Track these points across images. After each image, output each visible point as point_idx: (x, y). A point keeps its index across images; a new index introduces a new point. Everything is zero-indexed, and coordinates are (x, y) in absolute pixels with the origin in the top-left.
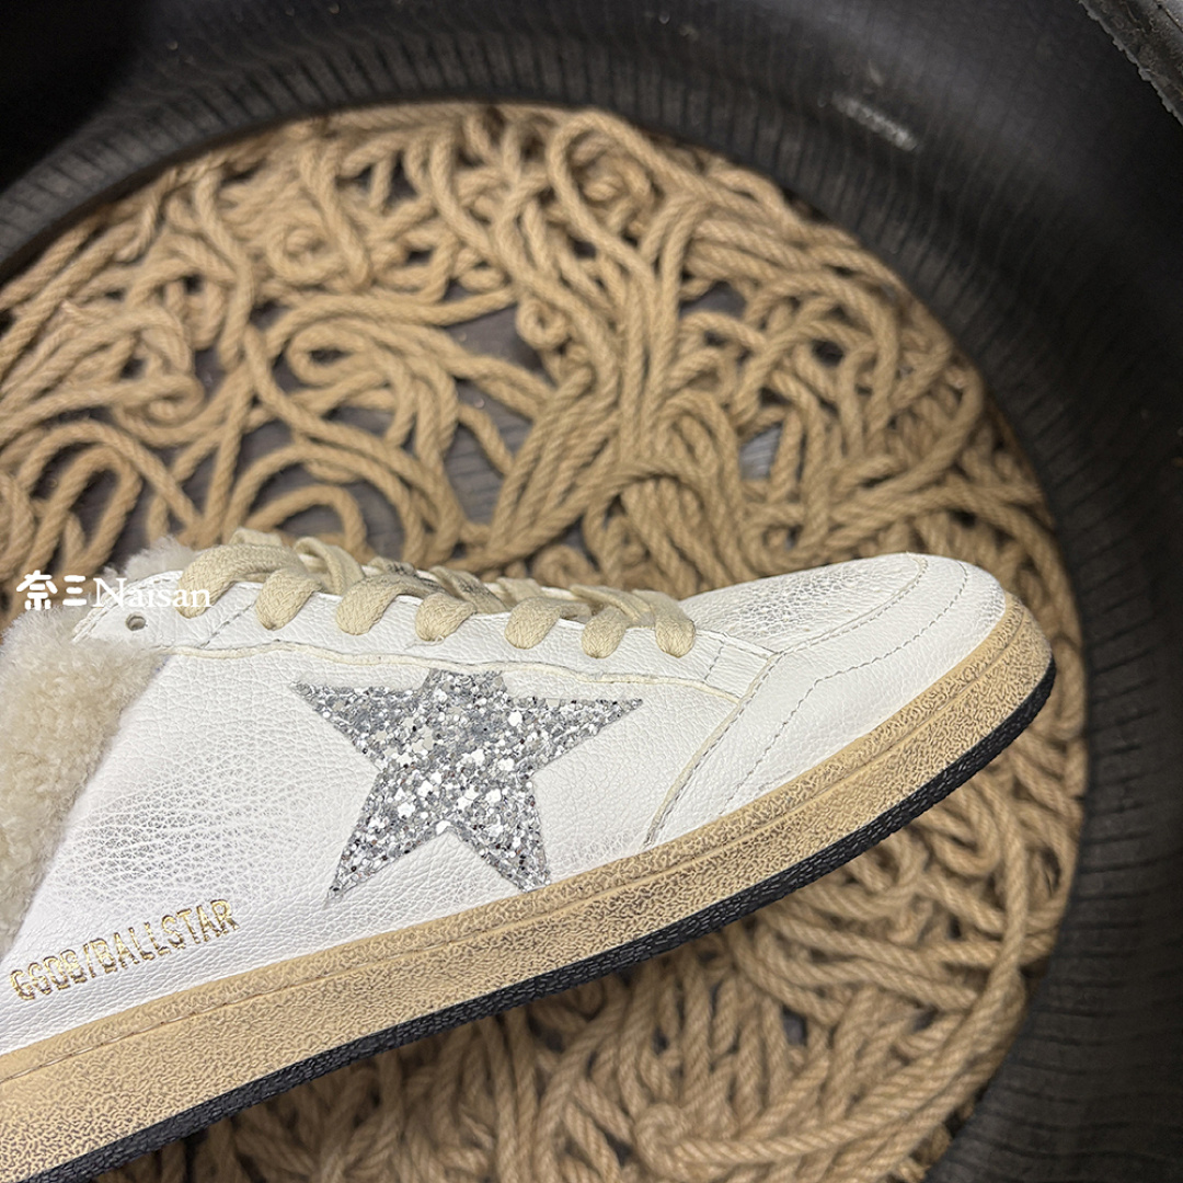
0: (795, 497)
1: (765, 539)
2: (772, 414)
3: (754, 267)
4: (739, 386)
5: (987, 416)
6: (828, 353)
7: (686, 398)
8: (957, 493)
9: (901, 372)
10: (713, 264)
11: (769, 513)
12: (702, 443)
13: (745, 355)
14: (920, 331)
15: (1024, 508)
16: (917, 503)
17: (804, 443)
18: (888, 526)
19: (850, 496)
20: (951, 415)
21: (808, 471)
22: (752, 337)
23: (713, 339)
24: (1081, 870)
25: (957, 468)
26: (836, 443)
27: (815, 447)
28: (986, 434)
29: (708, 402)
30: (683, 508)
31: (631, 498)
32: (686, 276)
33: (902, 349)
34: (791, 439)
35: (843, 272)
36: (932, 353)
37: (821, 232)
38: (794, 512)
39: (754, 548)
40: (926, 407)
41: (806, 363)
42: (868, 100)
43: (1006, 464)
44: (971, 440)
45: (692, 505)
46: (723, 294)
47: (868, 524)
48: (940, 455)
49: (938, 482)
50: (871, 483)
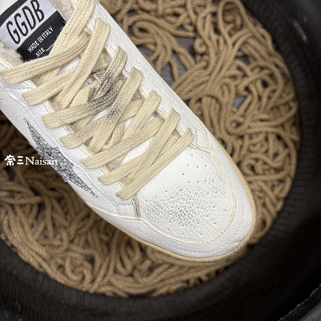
1: (231, 123)
2: (245, 93)
3: (256, 55)
4: (241, 82)
5: (294, 117)
6: (265, 84)
7: (227, 80)
12: (226, 93)
13: (245, 75)
15: (294, 142)
18: (261, 132)
19: (255, 121)
20: (287, 112)
22: (249, 72)
23: (239, 68)
25: (282, 126)
26: (257, 107)
29: (233, 83)
30: (215, 108)
31: (204, 100)
32: (239, 50)
33: (283, 91)
35: (277, 66)
36: (289, 96)
38: (241, 120)
39: (228, 124)
42: (301, 25)
43: (294, 129)
47: (257, 130)
49: (276, 127)
50: (262, 120)
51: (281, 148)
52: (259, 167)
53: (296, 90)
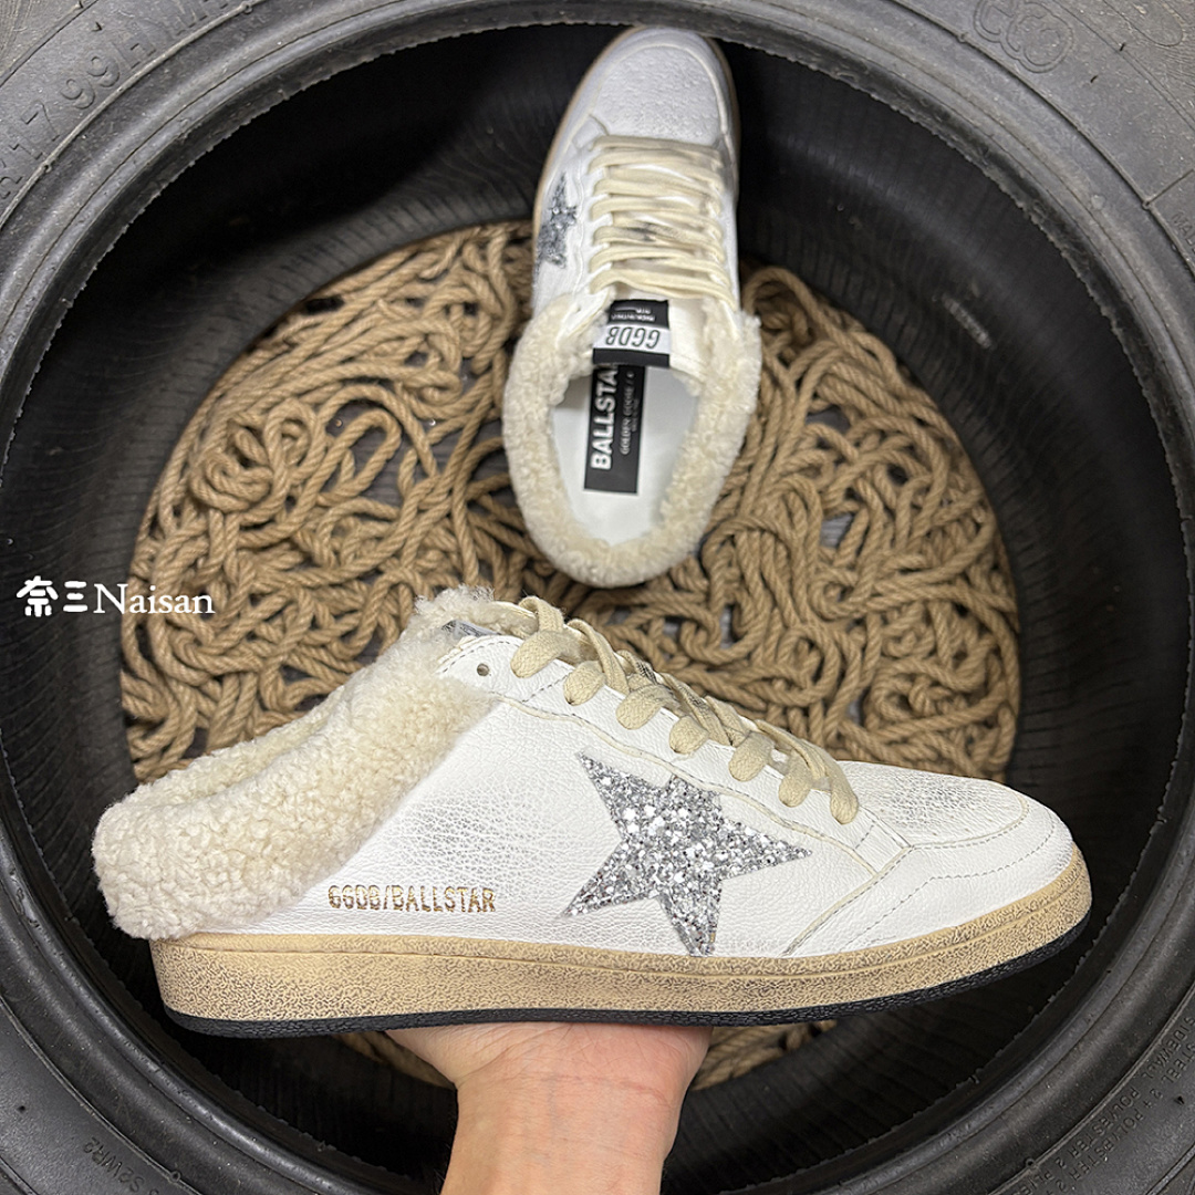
0: (852, 567)
1: (825, 590)
2: (850, 506)
3: (863, 403)
4: (834, 481)
5: (992, 546)
6: (898, 475)
7: (796, 480)
8: (960, 592)
9: (945, 502)
10: (836, 393)
11: (834, 573)
12: (800, 513)
13: (841, 460)
14: (963, 476)
15: (1002, 614)
16: (933, 592)
17: (867, 532)
18: (910, 603)
19: (889, 576)
20: (970, 540)
21: (865, 552)
22: (850, 450)
23: (822, 444)
25: (964, 576)
26: (888, 537)
27: (874, 538)
28: (989, 557)
29: (811, 487)
30: (776, 553)
31: (742, 539)
32: (815, 396)
33: (950, 485)
34: (859, 527)
35: (921, 422)
36: (968, 496)
37: (915, 393)
38: (851, 577)
39: (817, 593)
40: (954, 529)
41: (882, 478)
42: (966, 305)
43: (998, 582)
44: (978, 560)
45: (783, 553)
46: (835, 414)
47: (898, 598)
48: (956, 564)
49: (950, 582)
50: (906, 571)
51: (971, 637)
52: (921, 697)
53: (983, 477)
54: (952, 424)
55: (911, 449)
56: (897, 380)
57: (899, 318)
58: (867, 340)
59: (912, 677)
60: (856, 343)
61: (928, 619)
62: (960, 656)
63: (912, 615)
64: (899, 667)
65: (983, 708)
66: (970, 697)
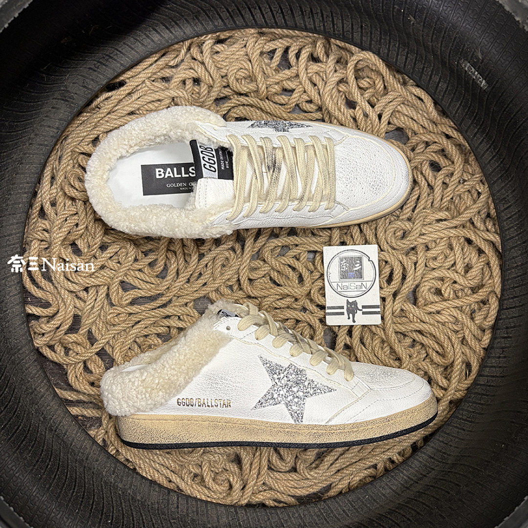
0: (409, 219)
1: (395, 233)
5: (487, 204)
6: (435, 167)
8: (469, 231)
9: (462, 181)
10: (399, 122)
11: (399, 224)
14: (471, 165)
15: (492, 243)
16: (454, 232)
17: (418, 200)
18: (441, 239)
19: (430, 224)
20: (475, 202)
21: (417, 211)
24: (480, 374)
25: (471, 222)
26: (429, 202)
27: (422, 203)
28: (485, 210)
32: (389, 123)
33: (464, 171)
34: (414, 197)
35: (448, 137)
36: (474, 178)
37: (445, 120)
38: (408, 225)
39: (390, 235)
40: (466, 196)
41: (426, 169)
43: (490, 224)
46: (400, 133)
48: (466, 216)
49: (463, 226)
50: (439, 221)
51: (473, 257)
52: (447, 292)
54: (465, 138)
55: (443, 152)
56: (434, 114)
57: (436, 79)
58: (418, 91)
59: (442, 279)
60: (411, 93)
61: (451, 248)
62: (468, 268)
63: (442, 246)
64: (436, 274)
65: (481, 294)
66: (474, 290)
